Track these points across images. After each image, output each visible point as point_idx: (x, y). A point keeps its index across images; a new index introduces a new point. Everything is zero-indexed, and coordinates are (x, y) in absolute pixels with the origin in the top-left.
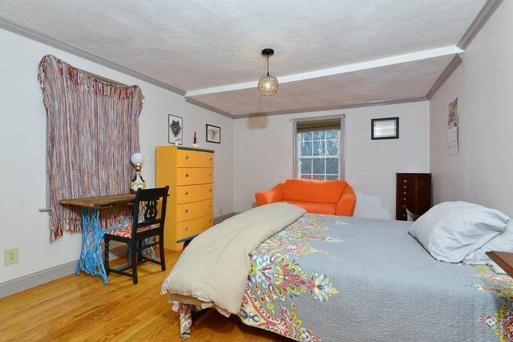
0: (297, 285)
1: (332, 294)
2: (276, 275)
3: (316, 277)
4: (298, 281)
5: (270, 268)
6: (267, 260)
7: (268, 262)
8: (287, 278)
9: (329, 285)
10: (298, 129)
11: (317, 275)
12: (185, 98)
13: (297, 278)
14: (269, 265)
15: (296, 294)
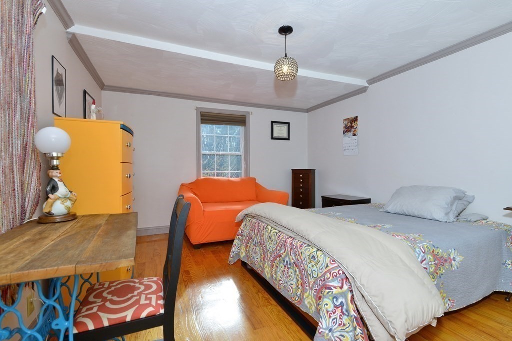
0: (443, 264)
1: (461, 261)
2: (430, 263)
3: (451, 252)
4: (443, 261)
5: (425, 259)
6: (421, 253)
7: (422, 254)
8: (436, 262)
9: (458, 255)
10: (202, 119)
11: (450, 250)
12: (68, 33)
13: (442, 259)
14: (424, 256)
15: (442, 273)
